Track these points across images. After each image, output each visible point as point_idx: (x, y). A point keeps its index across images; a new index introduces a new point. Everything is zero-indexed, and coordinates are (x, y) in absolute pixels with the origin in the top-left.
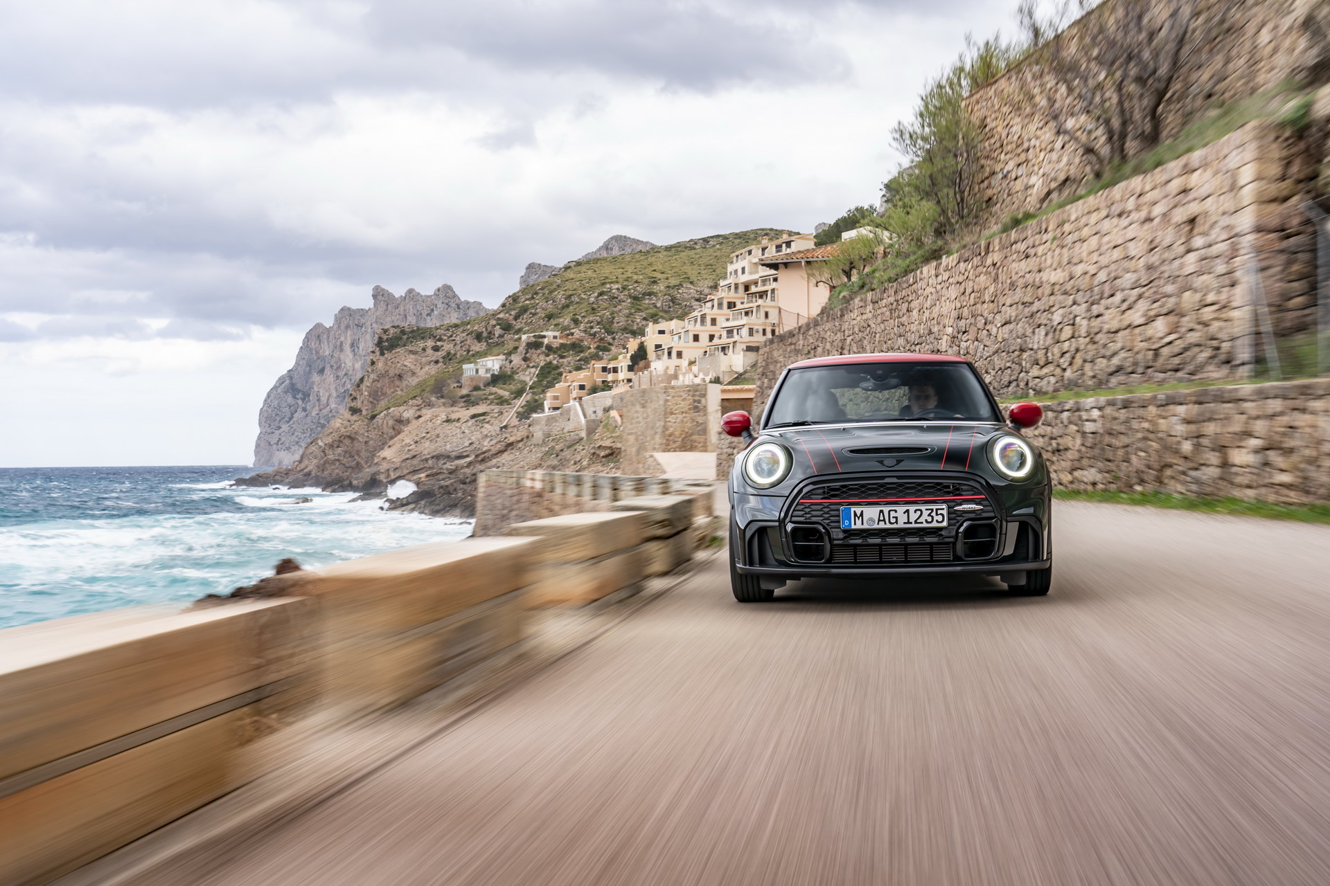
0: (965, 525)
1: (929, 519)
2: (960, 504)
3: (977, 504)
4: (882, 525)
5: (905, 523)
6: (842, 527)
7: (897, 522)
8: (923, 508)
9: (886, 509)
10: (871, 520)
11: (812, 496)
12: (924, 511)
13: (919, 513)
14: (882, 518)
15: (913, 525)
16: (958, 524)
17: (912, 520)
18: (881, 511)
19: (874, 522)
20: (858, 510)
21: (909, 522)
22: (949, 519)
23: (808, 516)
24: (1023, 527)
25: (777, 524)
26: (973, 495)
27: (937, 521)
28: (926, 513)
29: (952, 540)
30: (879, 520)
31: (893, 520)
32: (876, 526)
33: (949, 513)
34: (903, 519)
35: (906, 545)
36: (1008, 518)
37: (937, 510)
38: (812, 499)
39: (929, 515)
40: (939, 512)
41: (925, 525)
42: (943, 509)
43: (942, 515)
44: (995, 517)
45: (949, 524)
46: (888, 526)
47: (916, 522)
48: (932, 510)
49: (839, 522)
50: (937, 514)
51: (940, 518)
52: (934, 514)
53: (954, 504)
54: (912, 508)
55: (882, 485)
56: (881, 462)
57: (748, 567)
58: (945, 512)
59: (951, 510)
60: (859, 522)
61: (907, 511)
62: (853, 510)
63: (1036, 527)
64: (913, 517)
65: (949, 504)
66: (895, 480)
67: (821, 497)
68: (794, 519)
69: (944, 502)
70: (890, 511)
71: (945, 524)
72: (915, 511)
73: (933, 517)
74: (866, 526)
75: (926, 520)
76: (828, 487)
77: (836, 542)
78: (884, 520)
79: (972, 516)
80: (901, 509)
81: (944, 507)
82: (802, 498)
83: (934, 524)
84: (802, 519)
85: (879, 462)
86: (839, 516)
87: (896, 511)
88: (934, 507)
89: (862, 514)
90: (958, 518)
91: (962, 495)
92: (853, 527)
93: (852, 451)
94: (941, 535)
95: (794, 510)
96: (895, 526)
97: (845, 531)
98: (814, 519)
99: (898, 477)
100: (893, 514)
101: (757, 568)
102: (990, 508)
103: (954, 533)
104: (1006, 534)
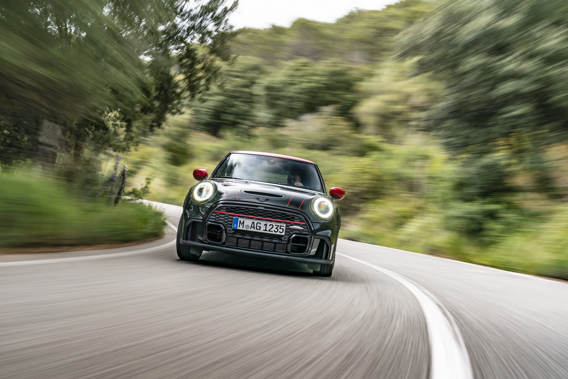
0: (294, 235)
1: (276, 230)
2: (293, 225)
3: (301, 227)
4: (252, 230)
5: (264, 230)
6: (233, 227)
7: (260, 229)
8: (274, 224)
9: (256, 222)
10: (248, 226)
11: (221, 210)
12: (274, 226)
13: (271, 226)
14: (253, 226)
15: (268, 232)
16: (290, 235)
17: (268, 229)
18: (253, 223)
19: (249, 227)
20: (242, 220)
21: (266, 230)
22: (286, 232)
23: (217, 219)
24: (322, 242)
25: (202, 221)
26: (299, 222)
27: (280, 232)
28: (275, 227)
29: (285, 242)
30: (251, 227)
31: (258, 228)
32: (249, 230)
33: (286, 229)
34: (263, 228)
35: (263, 242)
36: (315, 236)
37: (281, 226)
38: (221, 211)
39: (276, 228)
40: (282, 227)
41: (274, 233)
42: (284, 226)
43: (283, 229)
44: (309, 235)
45: (285, 234)
46: (255, 230)
47: (269, 231)
48: (278, 226)
49: (232, 225)
50: (280, 228)
51: (281, 231)
52: (279, 228)
53: (290, 225)
54: (268, 224)
55: (256, 210)
56: (258, 199)
57: (184, 241)
58: (284, 228)
59: (287, 227)
60: (241, 226)
61: (266, 225)
62: (239, 220)
63: (328, 243)
64: (268, 228)
65: (287, 224)
66: (263, 208)
67: (225, 211)
68: (210, 220)
69: (285, 223)
70: (257, 223)
71: (283, 234)
72: (270, 225)
73: (278, 229)
74: (244, 229)
75: (274, 231)
76: (230, 206)
77: (228, 235)
78: (254, 227)
79: (297, 232)
80: (263, 223)
81: (284, 225)
82: (216, 210)
83: (278, 233)
84: (214, 220)
85: (256, 198)
86: (232, 222)
87: (260, 224)
88: (280, 224)
89: (243, 222)
90: (290, 232)
91: (294, 221)
92: (238, 228)
93: (245, 192)
94: (281, 239)
95: (211, 216)
96: (259, 231)
97: (234, 230)
98: (220, 221)
99: (265, 207)
100: (259, 225)
101: (189, 242)
102: (307, 230)
103: (286, 239)
104: (313, 244)
